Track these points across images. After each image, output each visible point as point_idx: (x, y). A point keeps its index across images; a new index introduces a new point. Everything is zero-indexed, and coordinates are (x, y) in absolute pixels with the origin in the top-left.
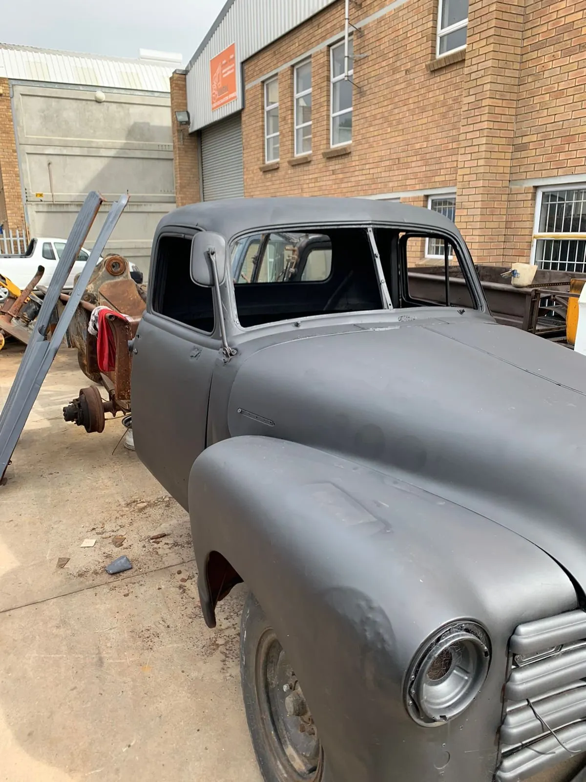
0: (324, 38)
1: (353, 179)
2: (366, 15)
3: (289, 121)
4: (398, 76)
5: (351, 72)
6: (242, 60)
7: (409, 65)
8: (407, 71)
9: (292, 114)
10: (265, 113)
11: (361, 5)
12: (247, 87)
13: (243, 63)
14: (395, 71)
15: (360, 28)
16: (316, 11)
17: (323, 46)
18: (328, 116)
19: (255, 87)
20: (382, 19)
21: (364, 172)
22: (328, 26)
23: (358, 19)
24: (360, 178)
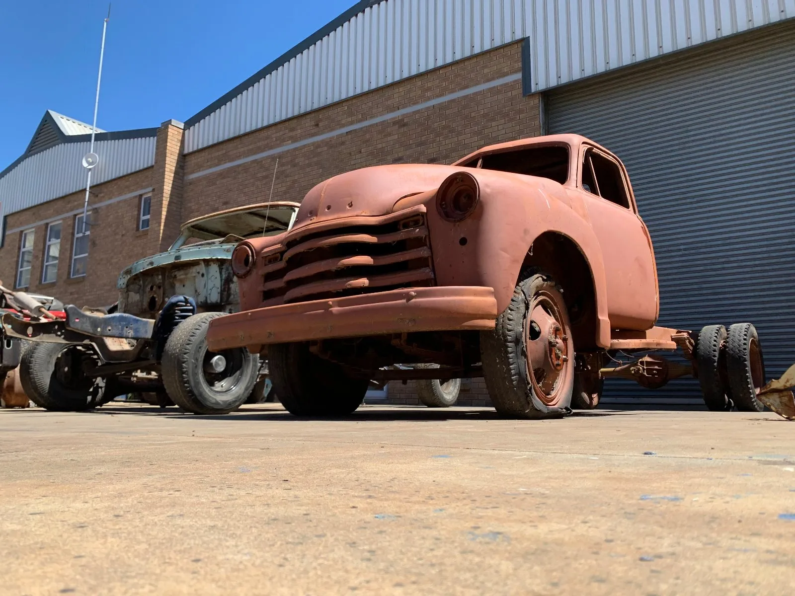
0: (72, 210)
1: (84, 298)
2: (100, 201)
3: (41, 259)
4: (117, 237)
5: (88, 233)
6: (6, 214)
7: (124, 232)
8: (123, 235)
9: (43, 254)
10: (21, 253)
11: (97, 196)
12: (7, 233)
13: (5, 217)
14: (116, 234)
15: (96, 208)
16: (68, 193)
17: (71, 214)
18: (71, 258)
19: (14, 233)
20: (110, 205)
21: (93, 293)
22: (76, 203)
23: (95, 203)
24: (90, 297)
